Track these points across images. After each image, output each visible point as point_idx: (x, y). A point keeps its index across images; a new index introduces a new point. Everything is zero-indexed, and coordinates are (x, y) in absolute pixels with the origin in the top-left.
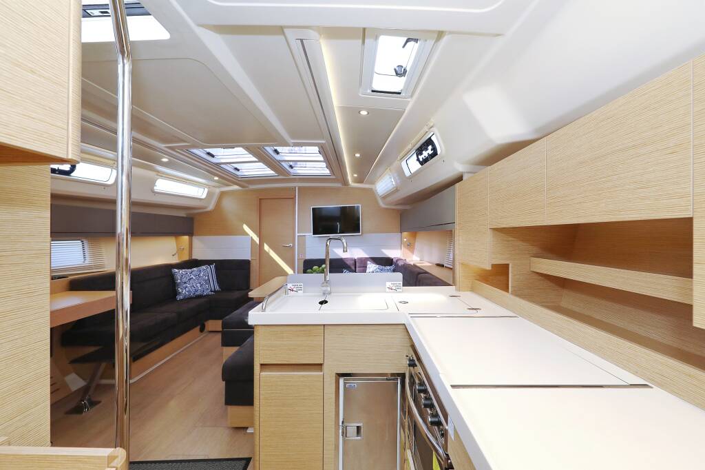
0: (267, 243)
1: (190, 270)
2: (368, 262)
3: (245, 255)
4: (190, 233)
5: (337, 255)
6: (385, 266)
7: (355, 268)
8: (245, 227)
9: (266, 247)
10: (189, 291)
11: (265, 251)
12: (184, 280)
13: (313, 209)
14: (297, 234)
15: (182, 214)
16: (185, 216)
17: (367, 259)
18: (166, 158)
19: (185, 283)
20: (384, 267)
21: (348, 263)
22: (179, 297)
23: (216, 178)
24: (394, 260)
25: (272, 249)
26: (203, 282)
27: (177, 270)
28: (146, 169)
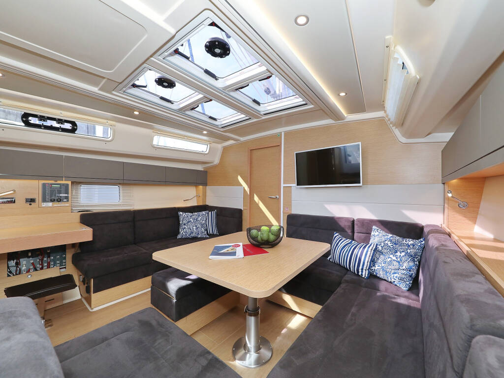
0: (256, 194)
1: (191, 214)
2: (374, 227)
3: (238, 204)
4: (205, 184)
5: (329, 212)
6: (404, 237)
7: (353, 232)
8: (240, 179)
9: (256, 198)
10: (186, 232)
11: (255, 202)
12: (184, 222)
13: (296, 154)
14: (282, 185)
15: (200, 168)
16: (203, 170)
17: (372, 222)
18: (137, 111)
19: (185, 224)
20: (401, 239)
21: (343, 224)
22: (179, 237)
23: (205, 132)
24: (426, 230)
25: (261, 201)
26: (199, 226)
27: (181, 213)
28: (137, 126)
